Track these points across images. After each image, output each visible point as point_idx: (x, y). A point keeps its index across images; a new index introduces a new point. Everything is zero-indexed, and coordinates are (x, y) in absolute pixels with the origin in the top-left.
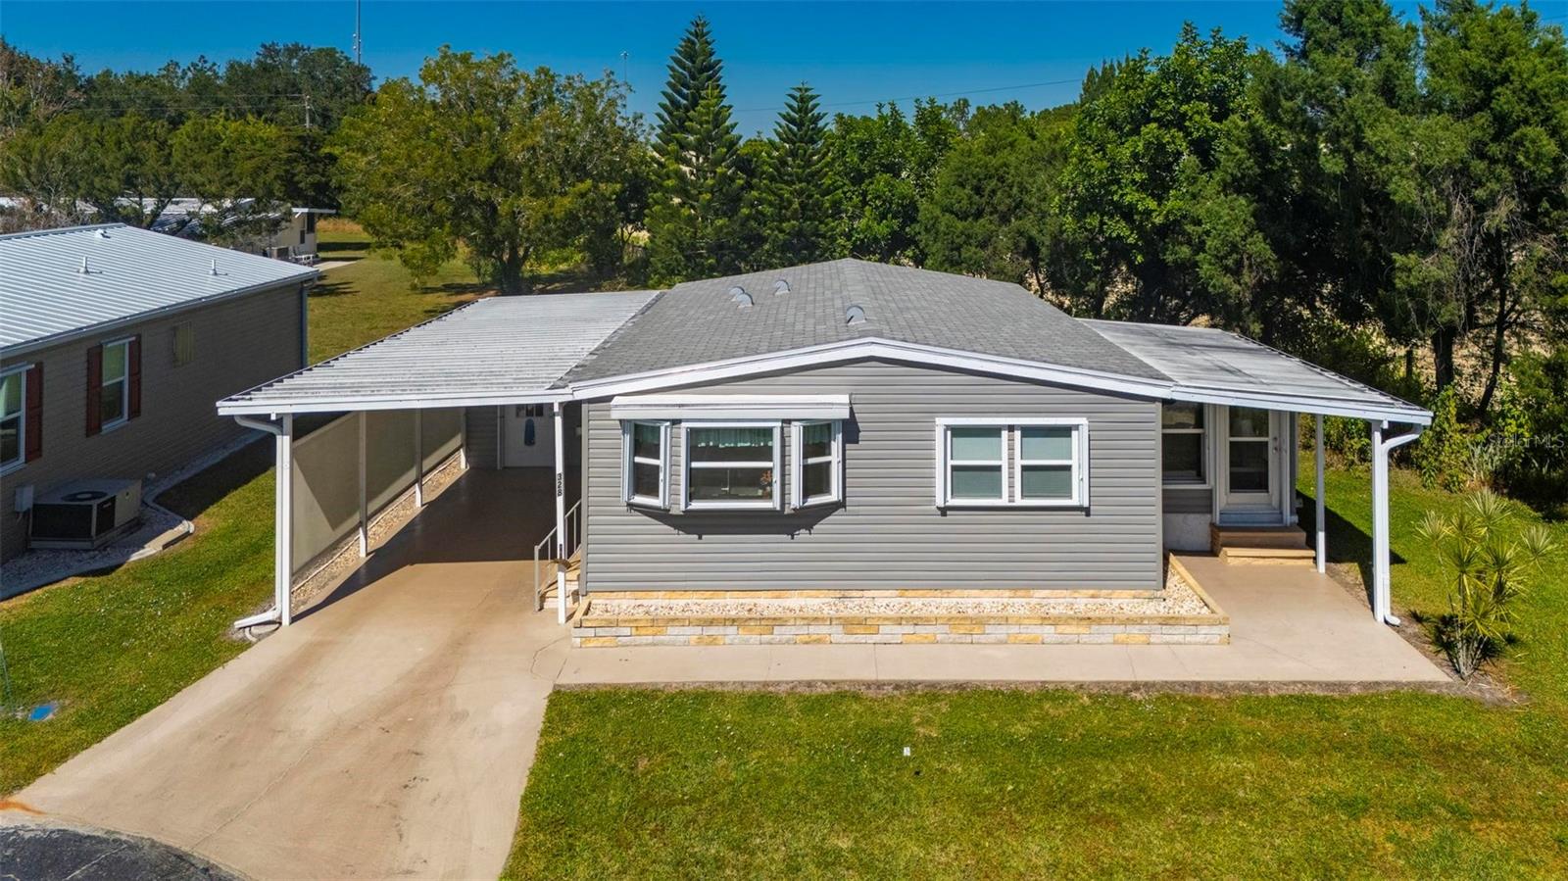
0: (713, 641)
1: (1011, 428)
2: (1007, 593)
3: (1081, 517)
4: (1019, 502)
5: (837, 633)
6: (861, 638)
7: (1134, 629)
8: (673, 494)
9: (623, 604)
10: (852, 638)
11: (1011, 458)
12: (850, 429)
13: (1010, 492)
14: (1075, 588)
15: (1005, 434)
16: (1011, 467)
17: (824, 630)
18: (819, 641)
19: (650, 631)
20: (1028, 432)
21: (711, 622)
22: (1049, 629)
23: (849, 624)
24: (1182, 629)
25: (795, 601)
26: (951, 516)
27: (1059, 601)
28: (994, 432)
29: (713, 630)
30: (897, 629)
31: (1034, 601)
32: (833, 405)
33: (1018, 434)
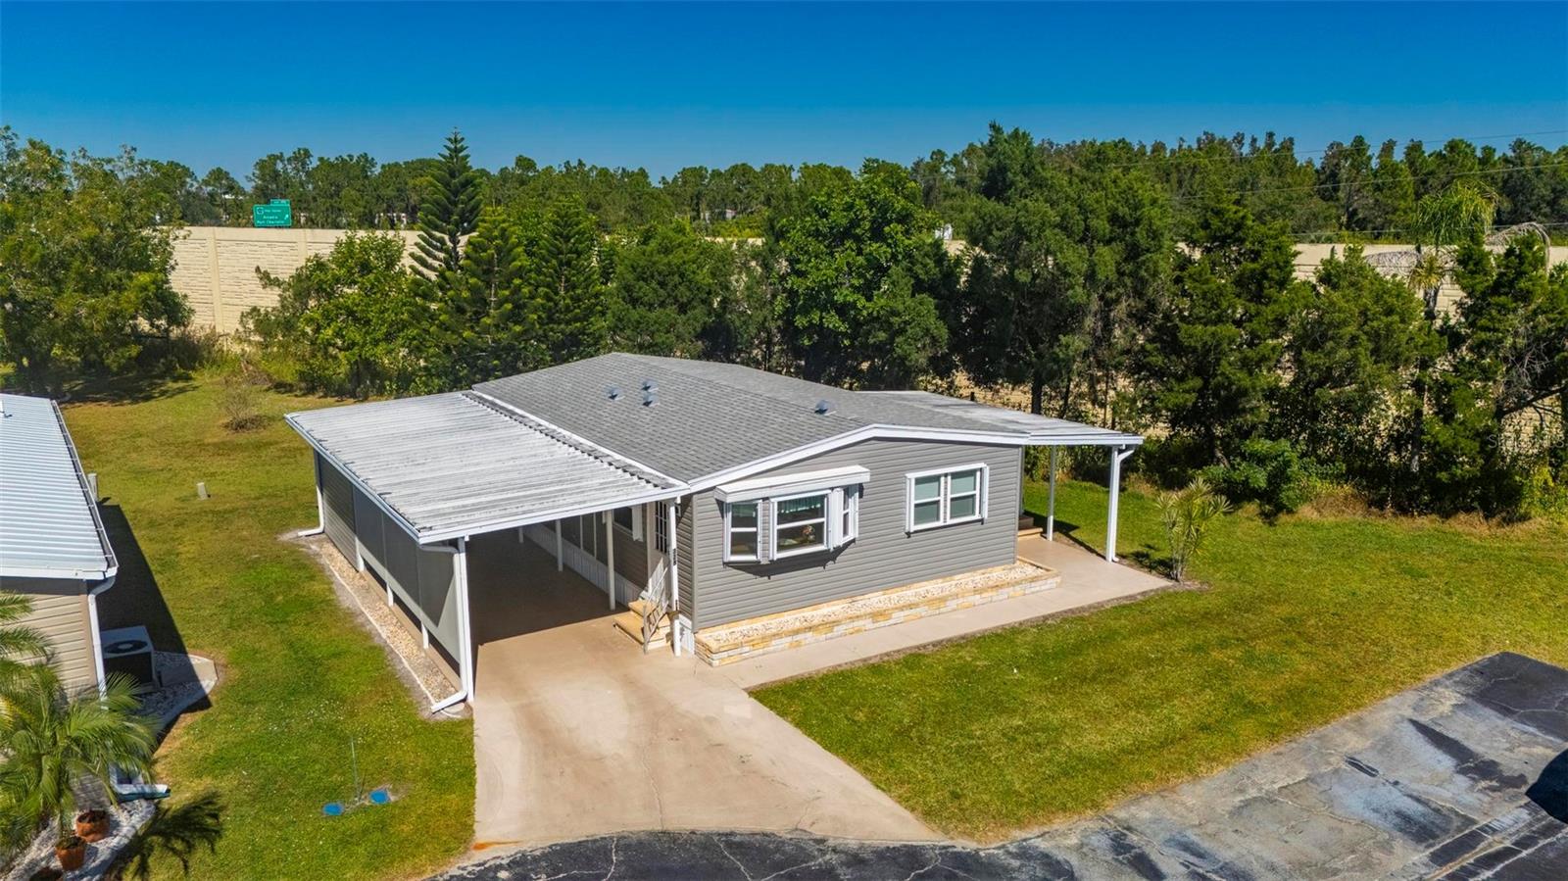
0: (798, 644)
1: (946, 475)
3: (979, 525)
4: (950, 522)
5: (867, 623)
6: (882, 624)
7: (1017, 588)
10: (877, 625)
11: (946, 495)
13: (945, 518)
14: (975, 570)
15: (942, 479)
16: (945, 500)
17: (861, 623)
18: (858, 631)
19: (762, 645)
20: (955, 476)
21: (797, 632)
22: (977, 596)
23: (875, 616)
26: (914, 537)
28: (937, 478)
29: (799, 637)
30: (902, 614)
31: (954, 583)
33: (949, 478)
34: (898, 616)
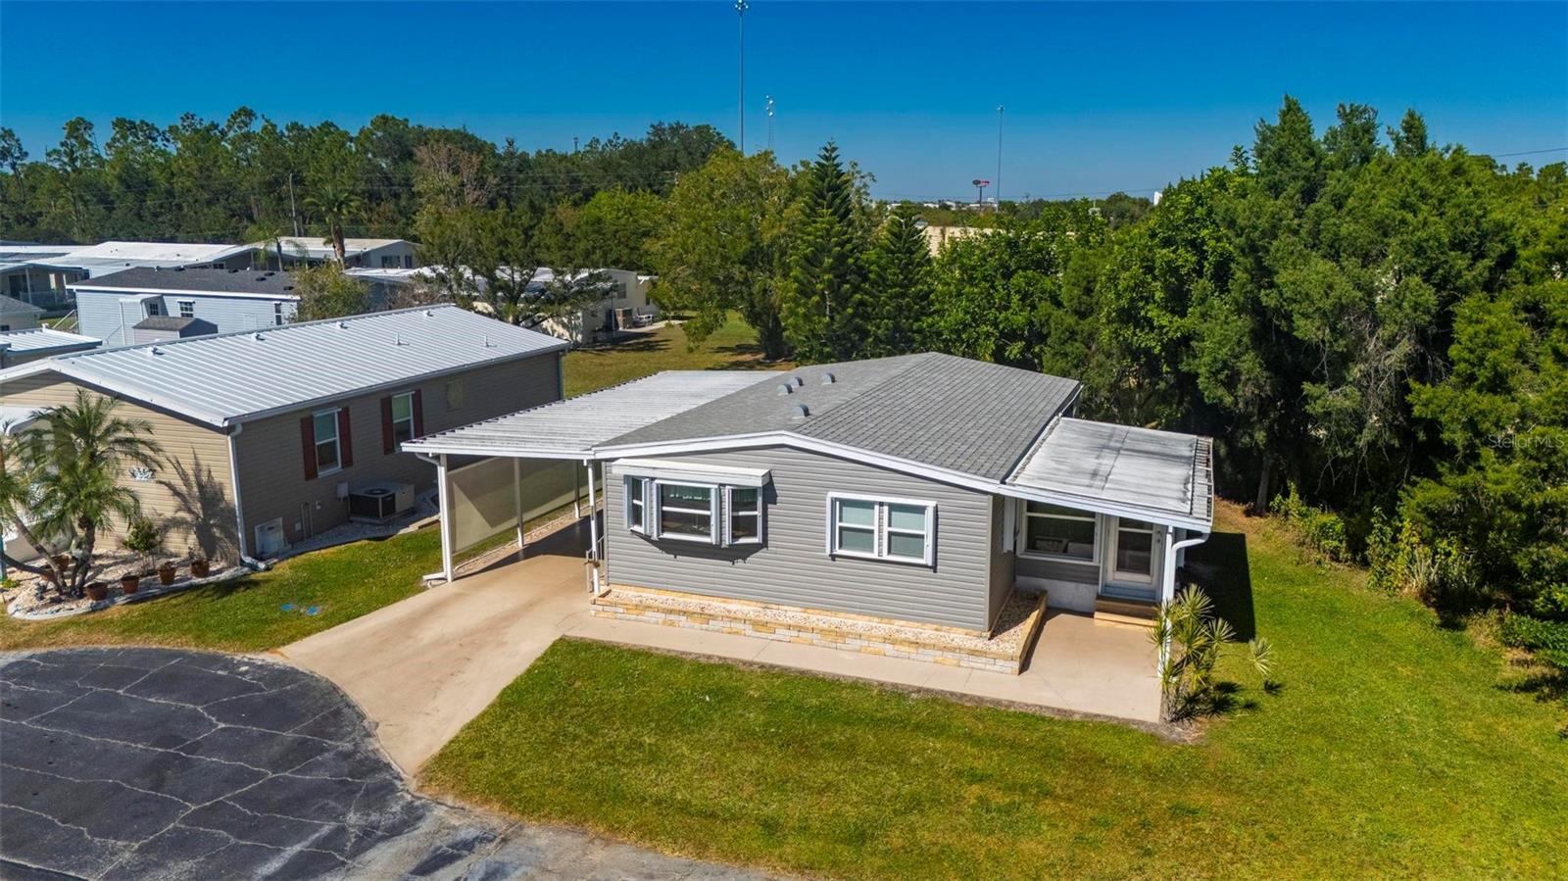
0: (672, 624)
1: (881, 504)
2: (876, 620)
3: (930, 572)
4: (886, 557)
5: (749, 630)
6: (763, 635)
7: (949, 655)
8: (650, 524)
9: (630, 594)
10: (758, 634)
11: (880, 525)
12: (769, 491)
13: (879, 550)
14: (924, 623)
15: (877, 507)
16: (880, 531)
17: (740, 626)
18: (736, 633)
19: (635, 612)
20: (894, 508)
21: (671, 612)
22: (888, 647)
23: (758, 625)
24: (984, 660)
25: (734, 606)
26: (839, 561)
27: (909, 630)
28: (869, 505)
29: (672, 617)
30: (787, 632)
31: (894, 627)
32: (752, 476)
33: (886, 509)
34: (781, 633)
